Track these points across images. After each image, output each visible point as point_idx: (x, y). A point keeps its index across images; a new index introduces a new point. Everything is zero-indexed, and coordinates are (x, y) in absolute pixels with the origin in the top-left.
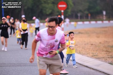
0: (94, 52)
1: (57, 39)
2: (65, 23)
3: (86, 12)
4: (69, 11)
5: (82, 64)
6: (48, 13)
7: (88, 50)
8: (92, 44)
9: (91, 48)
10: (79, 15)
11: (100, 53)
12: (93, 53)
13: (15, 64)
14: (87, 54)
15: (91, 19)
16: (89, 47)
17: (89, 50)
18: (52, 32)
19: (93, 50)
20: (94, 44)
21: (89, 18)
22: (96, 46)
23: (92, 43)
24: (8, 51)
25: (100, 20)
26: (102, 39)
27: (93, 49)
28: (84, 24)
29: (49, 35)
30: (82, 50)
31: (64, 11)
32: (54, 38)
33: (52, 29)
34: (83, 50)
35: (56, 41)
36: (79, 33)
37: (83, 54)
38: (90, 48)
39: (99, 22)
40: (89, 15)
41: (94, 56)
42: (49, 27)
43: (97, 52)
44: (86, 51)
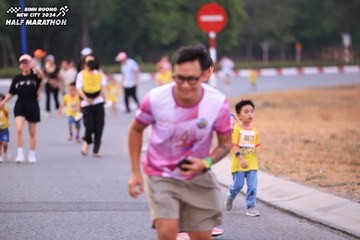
0: (313, 167)
1: (203, 119)
3: (289, 38)
4: (234, 33)
5: (274, 204)
6: (166, 41)
7: (293, 160)
8: (307, 142)
9: (305, 152)
10: (265, 46)
11: (331, 169)
12: (310, 170)
13: (60, 203)
14: (292, 172)
15: (302, 59)
16: (296, 151)
17: (299, 160)
19: (310, 159)
20: (312, 139)
21: (298, 56)
22: (319, 147)
23: (306, 138)
24: (39, 162)
25: (332, 63)
26: (338, 125)
27: (308, 156)
28: (280, 74)
29: (178, 105)
30: (274, 161)
31: (217, 34)
32: (195, 116)
33: (191, 84)
34: (278, 159)
35: (202, 126)
36: (267, 104)
37: (278, 174)
38: (300, 154)
39: (331, 70)
40: (299, 48)
41: (314, 178)
43: (324, 166)
44: (286, 163)
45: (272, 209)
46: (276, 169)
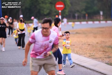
0: (91, 52)
2: (63, 23)
3: (84, 12)
4: (67, 11)
7: (85, 50)
8: (89, 45)
9: (89, 48)
10: (76, 15)
11: (97, 53)
12: (90, 54)
13: (12, 64)
14: (84, 54)
16: (86, 48)
17: (87, 50)
18: (46, 33)
19: (90, 50)
20: (91, 44)
21: (87, 18)
22: (93, 46)
23: (89, 43)
25: (97, 20)
26: (99, 39)
27: (90, 49)
28: (81, 24)
30: (79, 50)
31: (62, 11)
32: (48, 39)
34: (80, 50)
35: (50, 42)
37: (80, 55)
38: (87, 48)
39: (97, 22)
40: (87, 15)
41: (91, 56)
42: (43, 28)
43: (94, 52)
44: (83, 51)
45: (78, 65)
46: (80, 53)
